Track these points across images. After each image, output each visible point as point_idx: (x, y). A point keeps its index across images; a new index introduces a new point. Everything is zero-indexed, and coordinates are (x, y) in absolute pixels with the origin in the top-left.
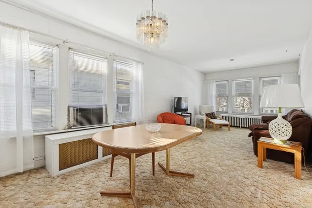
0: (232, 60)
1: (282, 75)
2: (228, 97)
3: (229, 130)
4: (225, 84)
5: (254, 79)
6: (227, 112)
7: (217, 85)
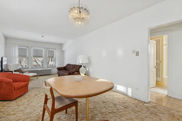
0: (43, 37)
1: (57, 49)
2: (28, 58)
3: (37, 78)
4: (26, 49)
5: (44, 48)
6: (28, 68)
7: (19, 49)
